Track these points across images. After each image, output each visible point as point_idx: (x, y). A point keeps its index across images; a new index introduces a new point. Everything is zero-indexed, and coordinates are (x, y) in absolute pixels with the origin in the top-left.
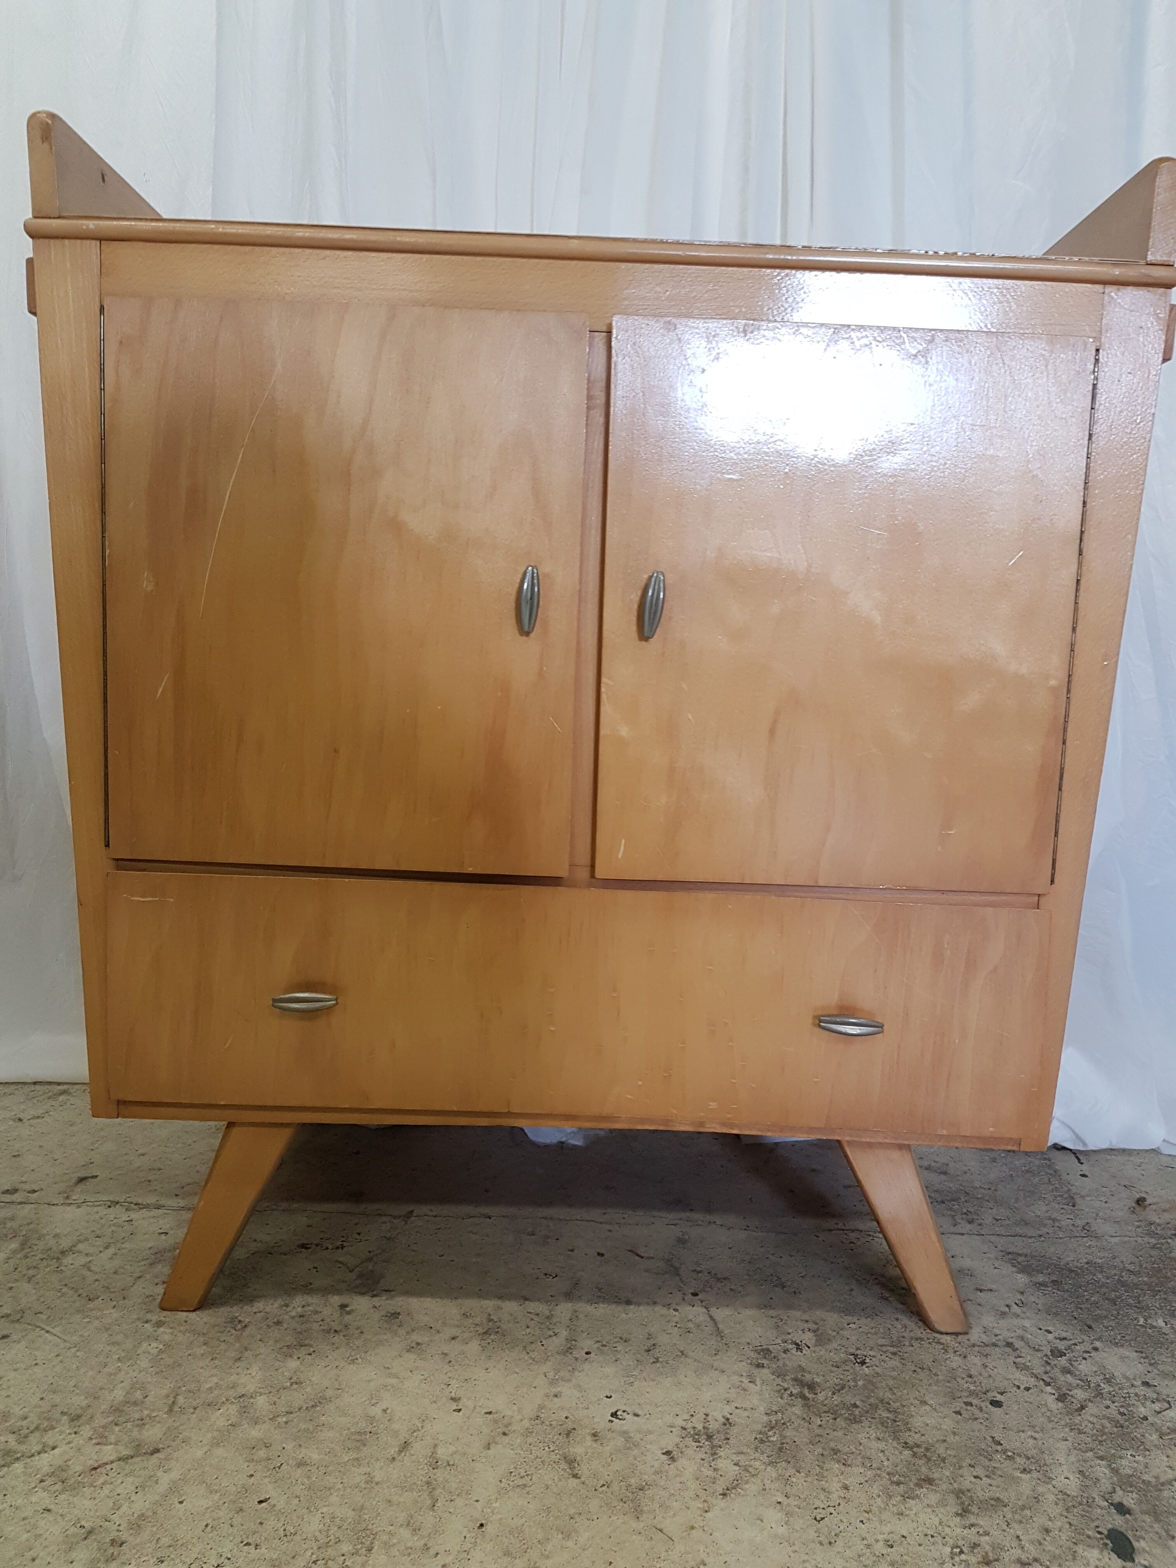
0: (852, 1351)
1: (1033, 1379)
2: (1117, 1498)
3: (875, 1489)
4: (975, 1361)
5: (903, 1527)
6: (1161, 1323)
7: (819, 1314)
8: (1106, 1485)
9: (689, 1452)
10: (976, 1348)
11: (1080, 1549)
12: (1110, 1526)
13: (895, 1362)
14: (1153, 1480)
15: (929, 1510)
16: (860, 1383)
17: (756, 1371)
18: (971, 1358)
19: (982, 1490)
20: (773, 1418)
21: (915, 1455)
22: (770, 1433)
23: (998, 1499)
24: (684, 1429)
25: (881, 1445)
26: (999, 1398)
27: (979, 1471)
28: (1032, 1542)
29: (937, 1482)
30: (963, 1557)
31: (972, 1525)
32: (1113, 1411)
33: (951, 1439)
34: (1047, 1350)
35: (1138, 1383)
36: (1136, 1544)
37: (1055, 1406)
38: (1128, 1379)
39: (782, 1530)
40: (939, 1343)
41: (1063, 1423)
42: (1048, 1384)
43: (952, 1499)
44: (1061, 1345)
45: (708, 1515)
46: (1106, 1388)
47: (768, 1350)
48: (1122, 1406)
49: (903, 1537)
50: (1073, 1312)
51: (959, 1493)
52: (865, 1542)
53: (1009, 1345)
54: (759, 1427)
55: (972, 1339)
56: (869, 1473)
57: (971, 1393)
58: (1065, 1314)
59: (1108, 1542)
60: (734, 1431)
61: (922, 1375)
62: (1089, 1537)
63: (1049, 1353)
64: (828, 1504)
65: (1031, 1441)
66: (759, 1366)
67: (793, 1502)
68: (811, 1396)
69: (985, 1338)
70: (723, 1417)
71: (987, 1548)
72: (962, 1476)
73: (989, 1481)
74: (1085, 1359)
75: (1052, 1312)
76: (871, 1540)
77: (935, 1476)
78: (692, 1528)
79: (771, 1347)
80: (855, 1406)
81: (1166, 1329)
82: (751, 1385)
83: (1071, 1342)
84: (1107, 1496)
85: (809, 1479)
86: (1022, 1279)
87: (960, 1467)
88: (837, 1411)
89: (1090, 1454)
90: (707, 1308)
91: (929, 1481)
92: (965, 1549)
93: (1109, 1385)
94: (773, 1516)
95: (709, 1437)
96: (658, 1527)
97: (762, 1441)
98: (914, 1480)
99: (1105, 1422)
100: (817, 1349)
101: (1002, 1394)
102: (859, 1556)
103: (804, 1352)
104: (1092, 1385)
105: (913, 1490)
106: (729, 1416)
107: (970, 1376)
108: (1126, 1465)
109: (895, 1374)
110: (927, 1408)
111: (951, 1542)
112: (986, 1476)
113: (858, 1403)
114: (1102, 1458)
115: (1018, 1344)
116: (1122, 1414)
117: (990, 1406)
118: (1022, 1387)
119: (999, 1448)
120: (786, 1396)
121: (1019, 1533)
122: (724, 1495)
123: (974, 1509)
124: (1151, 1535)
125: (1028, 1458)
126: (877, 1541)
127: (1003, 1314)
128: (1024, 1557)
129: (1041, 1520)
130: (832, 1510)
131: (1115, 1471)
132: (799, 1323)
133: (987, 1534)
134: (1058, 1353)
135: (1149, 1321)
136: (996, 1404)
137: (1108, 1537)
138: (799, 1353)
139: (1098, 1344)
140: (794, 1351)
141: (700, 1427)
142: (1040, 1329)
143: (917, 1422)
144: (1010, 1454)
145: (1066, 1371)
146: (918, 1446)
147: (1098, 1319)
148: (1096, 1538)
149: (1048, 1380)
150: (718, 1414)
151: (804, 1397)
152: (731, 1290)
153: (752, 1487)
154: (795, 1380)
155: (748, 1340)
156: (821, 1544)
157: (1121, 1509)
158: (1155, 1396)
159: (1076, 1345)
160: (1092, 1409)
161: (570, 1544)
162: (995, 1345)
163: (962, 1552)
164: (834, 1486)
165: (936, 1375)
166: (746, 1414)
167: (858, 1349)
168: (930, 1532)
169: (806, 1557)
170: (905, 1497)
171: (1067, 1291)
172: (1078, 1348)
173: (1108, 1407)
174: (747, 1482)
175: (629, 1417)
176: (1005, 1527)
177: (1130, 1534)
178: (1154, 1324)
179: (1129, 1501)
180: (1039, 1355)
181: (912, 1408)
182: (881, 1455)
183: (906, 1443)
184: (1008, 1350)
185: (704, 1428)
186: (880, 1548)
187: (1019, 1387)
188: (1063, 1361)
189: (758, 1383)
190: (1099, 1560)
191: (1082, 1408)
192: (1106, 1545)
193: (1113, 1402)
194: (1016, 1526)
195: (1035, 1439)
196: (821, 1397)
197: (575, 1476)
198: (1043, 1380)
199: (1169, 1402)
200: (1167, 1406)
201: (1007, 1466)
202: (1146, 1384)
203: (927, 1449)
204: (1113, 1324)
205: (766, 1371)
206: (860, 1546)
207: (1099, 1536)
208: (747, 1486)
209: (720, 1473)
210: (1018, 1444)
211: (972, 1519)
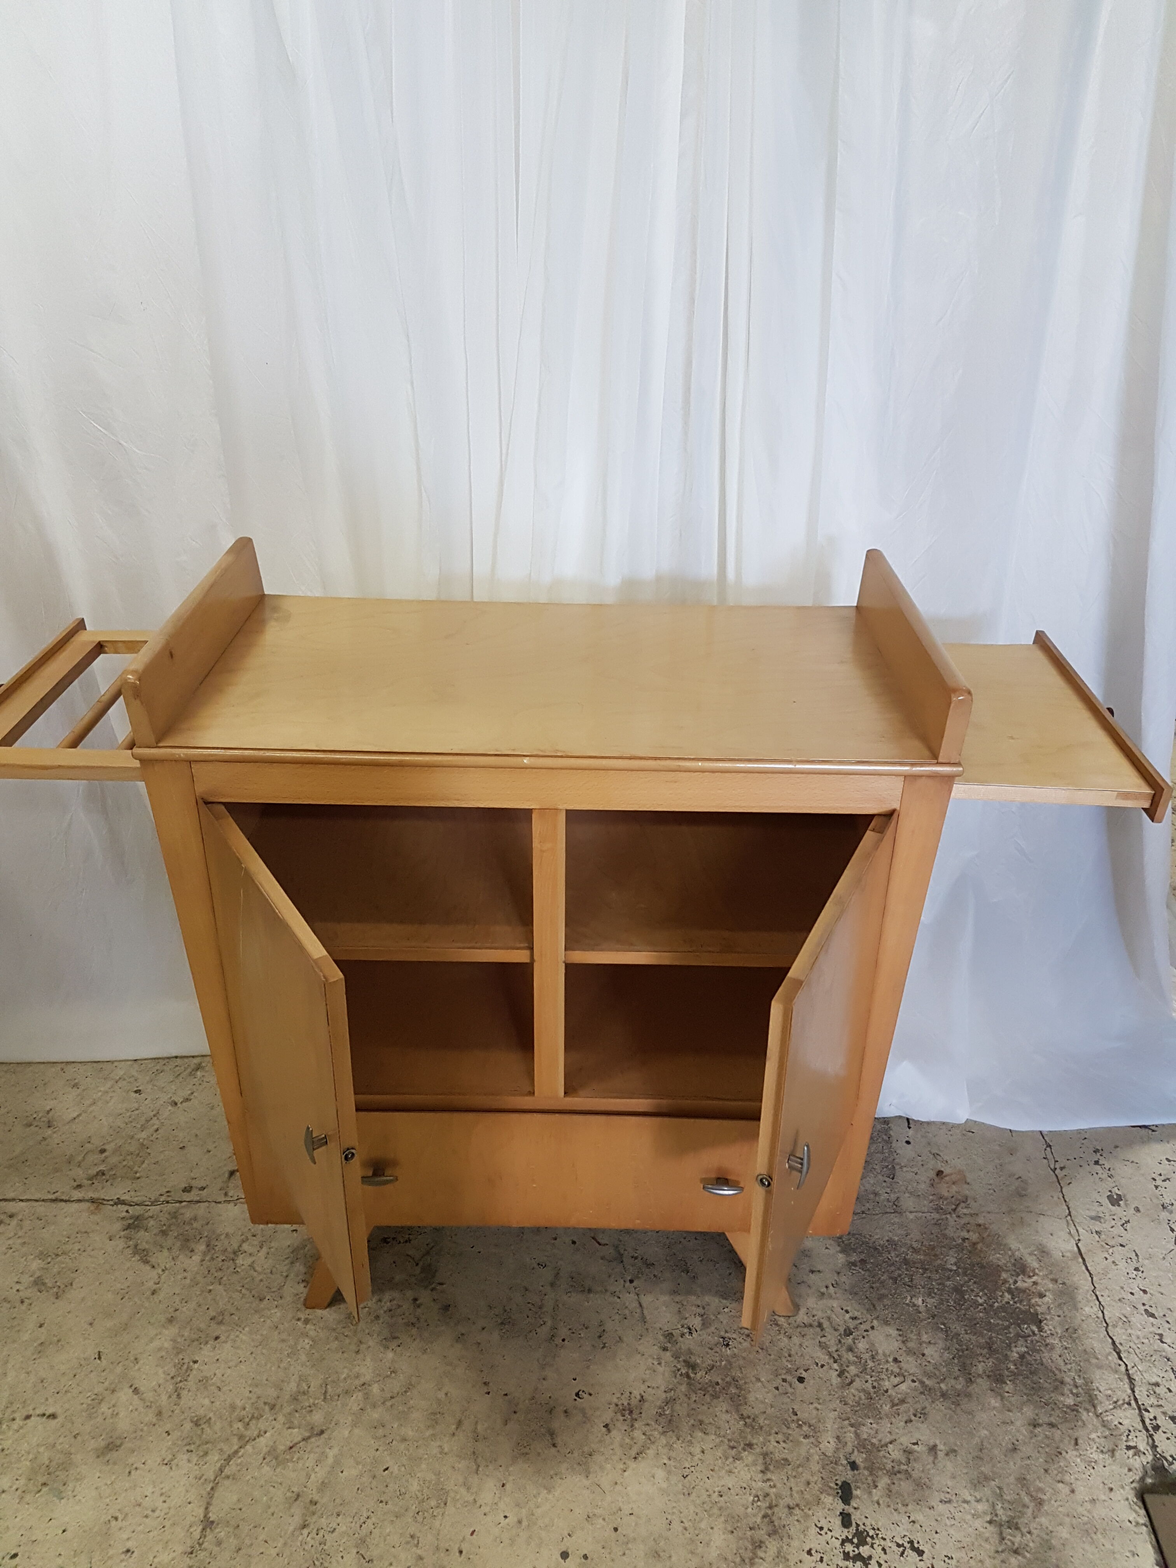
0: (722, 1334)
1: (827, 1357)
2: (853, 1458)
3: (719, 1453)
4: (796, 1340)
5: (730, 1481)
6: (919, 1302)
7: (707, 1298)
8: (849, 1448)
9: (618, 1424)
10: (799, 1330)
11: (822, 1496)
12: (844, 1479)
13: (746, 1344)
14: (877, 1443)
15: (746, 1469)
16: (723, 1363)
17: (662, 1353)
18: (794, 1338)
19: (779, 1451)
20: (668, 1395)
21: (746, 1424)
22: (666, 1408)
23: (786, 1460)
24: (617, 1405)
25: (727, 1417)
26: (804, 1374)
27: (780, 1437)
28: (797, 1492)
29: (755, 1446)
30: (759, 1503)
31: (768, 1480)
32: (868, 1386)
33: (770, 1411)
34: (842, 1330)
35: (891, 1359)
36: (854, 1492)
37: (836, 1380)
38: (884, 1355)
39: (664, 1485)
40: (777, 1325)
41: (837, 1396)
42: (835, 1362)
43: (761, 1460)
44: (852, 1324)
45: (626, 1474)
46: (871, 1364)
47: (672, 1334)
48: (875, 1381)
49: (729, 1489)
50: (866, 1291)
51: (765, 1455)
52: (708, 1493)
53: (820, 1325)
54: (659, 1403)
55: (798, 1320)
56: (718, 1440)
57: (789, 1371)
58: (861, 1293)
59: (840, 1491)
60: (646, 1405)
61: (762, 1354)
62: (830, 1487)
63: (843, 1333)
64: (691, 1464)
65: (815, 1412)
66: (665, 1349)
67: (672, 1463)
68: (692, 1375)
69: (806, 1320)
70: (640, 1394)
71: (773, 1497)
72: (769, 1441)
73: (784, 1445)
74: (864, 1337)
75: (853, 1293)
76: (711, 1492)
77: (755, 1441)
78: (616, 1483)
79: (673, 1332)
80: (717, 1384)
81: (922, 1308)
82: (658, 1366)
83: (859, 1321)
84: (848, 1456)
85: (683, 1445)
86: (841, 1258)
87: (770, 1435)
88: (706, 1388)
89: (847, 1422)
90: (638, 1295)
91: (750, 1445)
92: (761, 1498)
93: (874, 1362)
94: (660, 1474)
95: (631, 1412)
96: (598, 1483)
97: (660, 1415)
98: (742, 1445)
99: (862, 1394)
100: (701, 1333)
101: (806, 1371)
102: (703, 1503)
103: (694, 1335)
104: (863, 1361)
105: (740, 1452)
106: (643, 1394)
107: (790, 1356)
108: (865, 1432)
109: (744, 1355)
110: (760, 1384)
111: (754, 1492)
112: (784, 1442)
113: (720, 1381)
114: (852, 1425)
115: (826, 1324)
116: (874, 1387)
117: (797, 1382)
118: (819, 1364)
119: (795, 1418)
120: (678, 1376)
121: (792, 1485)
122: (635, 1458)
123: (771, 1467)
124: (865, 1485)
125: (810, 1426)
126: (714, 1492)
127: (823, 1294)
128: (791, 1504)
129: (806, 1476)
130: (692, 1469)
131: (857, 1435)
132: (694, 1308)
133: (775, 1486)
134: (848, 1332)
135: (913, 1300)
136: (801, 1380)
137: (840, 1488)
138: (690, 1337)
139: (875, 1323)
140: (687, 1335)
141: (626, 1404)
142: (842, 1309)
143: (751, 1398)
144: (800, 1423)
145: (850, 1349)
146: (749, 1417)
147: (881, 1297)
148: (833, 1488)
149: (836, 1357)
150: (636, 1393)
151: (688, 1376)
152: (655, 1276)
153: (651, 1452)
154: (684, 1361)
155: (661, 1326)
156: (684, 1495)
157: (853, 1466)
158: (897, 1370)
159: (861, 1323)
160: (858, 1383)
161: (550, 1496)
162: (811, 1326)
163: (759, 1500)
164: (697, 1450)
165: (770, 1355)
166: (654, 1392)
167: (726, 1332)
168: (745, 1485)
169: (674, 1505)
170: (736, 1459)
171: (868, 1270)
172: (862, 1326)
173: (867, 1382)
174: (649, 1448)
175: (586, 1396)
176: (786, 1481)
177: (853, 1486)
178: (916, 1302)
179: (859, 1461)
180: (837, 1334)
181: (751, 1385)
182: (727, 1425)
183: (742, 1415)
184: (818, 1329)
185: (629, 1404)
186: (715, 1496)
187: (817, 1364)
188: (850, 1340)
189: (663, 1364)
190: (832, 1504)
191: (851, 1382)
192: (838, 1493)
193: (871, 1377)
194: (792, 1480)
195: (818, 1409)
196: (699, 1375)
197: (554, 1445)
198: (834, 1358)
199: (904, 1377)
200: (902, 1379)
201: (795, 1433)
202: (896, 1360)
203: (754, 1419)
204: (889, 1303)
205: (668, 1354)
206: (704, 1497)
207: (836, 1487)
208: (648, 1451)
209: (635, 1441)
210: (807, 1415)
211: (769, 1475)
